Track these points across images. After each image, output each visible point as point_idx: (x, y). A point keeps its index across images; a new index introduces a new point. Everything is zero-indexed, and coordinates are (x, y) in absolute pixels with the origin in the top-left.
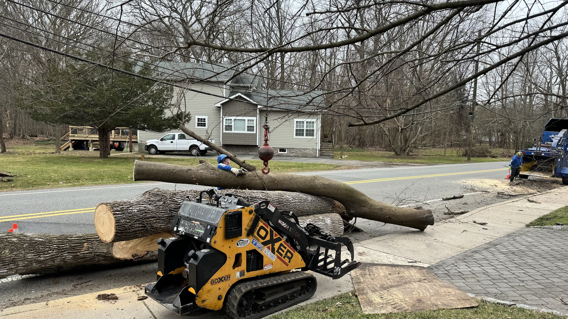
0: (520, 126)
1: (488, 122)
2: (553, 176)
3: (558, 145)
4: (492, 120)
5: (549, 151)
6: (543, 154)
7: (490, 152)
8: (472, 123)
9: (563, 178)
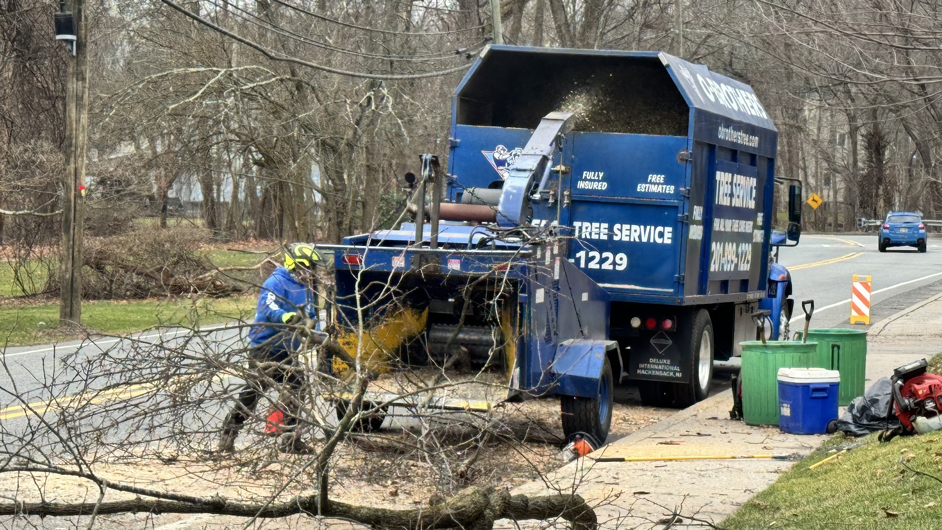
0: (348, 112)
1: (185, 87)
2: (515, 398)
3: (530, 206)
4: (205, 77)
5: (483, 244)
6: (454, 266)
7: (201, 266)
8: (73, 86)
9: (567, 402)
